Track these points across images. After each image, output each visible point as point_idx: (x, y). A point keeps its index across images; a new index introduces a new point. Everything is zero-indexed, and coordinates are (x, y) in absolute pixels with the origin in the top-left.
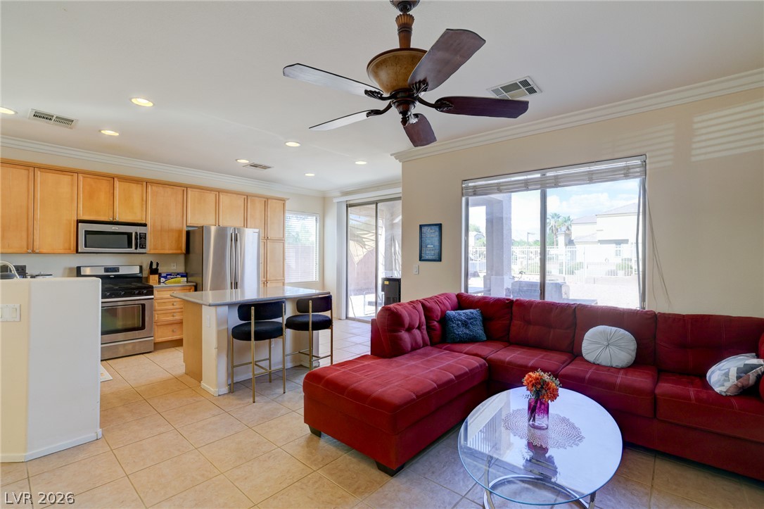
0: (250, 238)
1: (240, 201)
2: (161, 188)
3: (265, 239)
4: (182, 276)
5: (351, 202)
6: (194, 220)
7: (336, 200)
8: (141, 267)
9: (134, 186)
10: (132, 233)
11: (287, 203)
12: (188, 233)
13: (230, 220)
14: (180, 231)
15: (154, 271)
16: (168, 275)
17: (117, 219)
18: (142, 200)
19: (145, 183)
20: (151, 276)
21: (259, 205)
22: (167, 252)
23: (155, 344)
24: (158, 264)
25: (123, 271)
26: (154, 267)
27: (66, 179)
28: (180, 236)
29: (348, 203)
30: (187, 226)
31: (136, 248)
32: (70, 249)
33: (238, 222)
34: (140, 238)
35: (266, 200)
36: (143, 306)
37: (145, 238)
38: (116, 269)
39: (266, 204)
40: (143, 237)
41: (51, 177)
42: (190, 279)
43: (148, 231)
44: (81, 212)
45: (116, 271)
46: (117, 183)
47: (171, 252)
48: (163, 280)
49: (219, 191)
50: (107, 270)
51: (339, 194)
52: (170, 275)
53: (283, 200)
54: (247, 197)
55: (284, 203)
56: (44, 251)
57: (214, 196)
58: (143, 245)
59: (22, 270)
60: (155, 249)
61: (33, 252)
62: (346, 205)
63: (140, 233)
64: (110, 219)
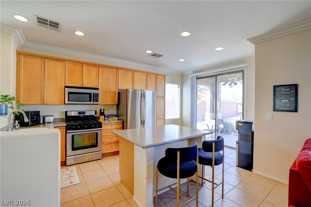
0: (149, 94)
1: (144, 76)
2: (106, 69)
3: (155, 97)
4: (116, 116)
5: (199, 76)
6: (122, 86)
7: (190, 76)
8: (96, 112)
9: (92, 68)
10: (91, 93)
11: (166, 77)
12: (119, 93)
13: (139, 87)
14: (115, 92)
15: (102, 114)
16: (109, 116)
17: (84, 86)
18: (97, 76)
19: (98, 66)
20: (101, 116)
21: (153, 78)
22: (108, 103)
23: (103, 154)
24: (104, 110)
25: (87, 114)
26: (102, 111)
27: (59, 64)
28: (115, 95)
29: (198, 77)
30: (118, 90)
31: (93, 102)
32: (61, 102)
33: (143, 88)
34: (96, 96)
35: (157, 75)
36: (97, 133)
37: (98, 96)
38: (84, 113)
39: (156, 77)
40: (97, 95)
41: (53, 63)
42: (119, 118)
43: (99, 92)
44: (67, 82)
45: (84, 114)
46: (84, 66)
47: (110, 103)
48: (106, 118)
49: (134, 71)
50: (79, 113)
51: (191, 72)
52: (110, 116)
53: (164, 76)
54: (148, 74)
55: (165, 78)
56: (49, 103)
57: (131, 73)
58: (97, 100)
59: (37, 114)
60: (103, 102)
61: (44, 104)
62: (197, 78)
63: (95, 93)
64: (81, 86)
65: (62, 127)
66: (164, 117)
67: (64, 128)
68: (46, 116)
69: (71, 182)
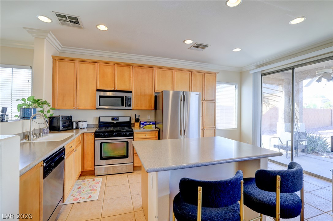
0: (194, 98)
1: (187, 76)
2: (140, 69)
3: (203, 100)
4: (153, 124)
5: (265, 72)
6: (159, 88)
7: (251, 72)
8: (130, 118)
9: (125, 68)
10: (123, 97)
11: (217, 76)
12: (156, 97)
13: (181, 88)
14: (151, 95)
15: (137, 120)
16: (144, 123)
17: (116, 89)
18: (130, 77)
20: (136, 123)
21: (199, 77)
22: (143, 108)
23: (134, 167)
24: (139, 116)
25: (121, 120)
26: (137, 117)
27: (91, 66)
28: (151, 99)
29: (263, 73)
30: (155, 93)
31: (126, 106)
32: (93, 107)
33: (186, 89)
34: (128, 100)
35: (204, 73)
36: (127, 142)
37: (131, 100)
38: (117, 119)
39: (203, 77)
40: (130, 99)
41: (85, 66)
42: (157, 126)
43: (133, 95)
44: (98, 85)
45: (117, 120)
46: (116, 67)
47: (146, 108)
48: (142, 126)
49: (174, 70)
50: (113, 119)
51: (254, 67)
52: (146, 123)
53: (215, 74)
54: (192, 72)
55: (215, 76)
56: (81, 108)
57: (171, 72)
58: (129, 104)
59: (69, 118)
60: (137, 106)
61: (76, 109)
62: (261, 74)
63: (128, 97)
64: (113, 89)
65: (90, 134)
66: (214, 127)
67: (93, 134)
68: (79, 122)
69: (90, 197)
